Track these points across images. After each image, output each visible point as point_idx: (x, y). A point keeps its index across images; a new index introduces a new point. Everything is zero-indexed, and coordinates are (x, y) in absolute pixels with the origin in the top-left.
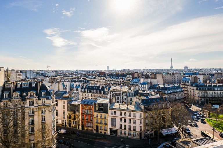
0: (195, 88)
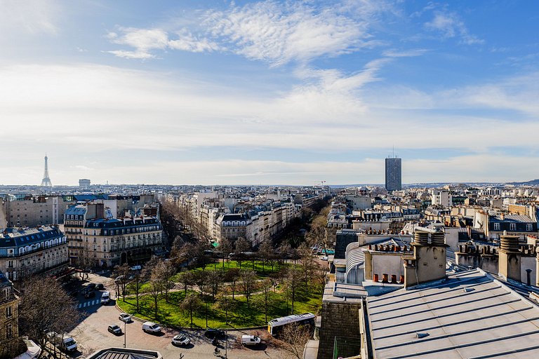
0: (98, 231)
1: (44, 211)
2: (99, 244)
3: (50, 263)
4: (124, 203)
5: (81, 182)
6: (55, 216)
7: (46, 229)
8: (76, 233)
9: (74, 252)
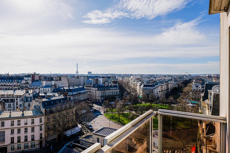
0: (97, 89)
1: (79, 81)
2: (97, 94)
3: (82, 99)
4: (105, 79)
5: (89, 73)
6: (82, 83)
7: (80, 87)
8: (89, 89)
9: (89, 96)
